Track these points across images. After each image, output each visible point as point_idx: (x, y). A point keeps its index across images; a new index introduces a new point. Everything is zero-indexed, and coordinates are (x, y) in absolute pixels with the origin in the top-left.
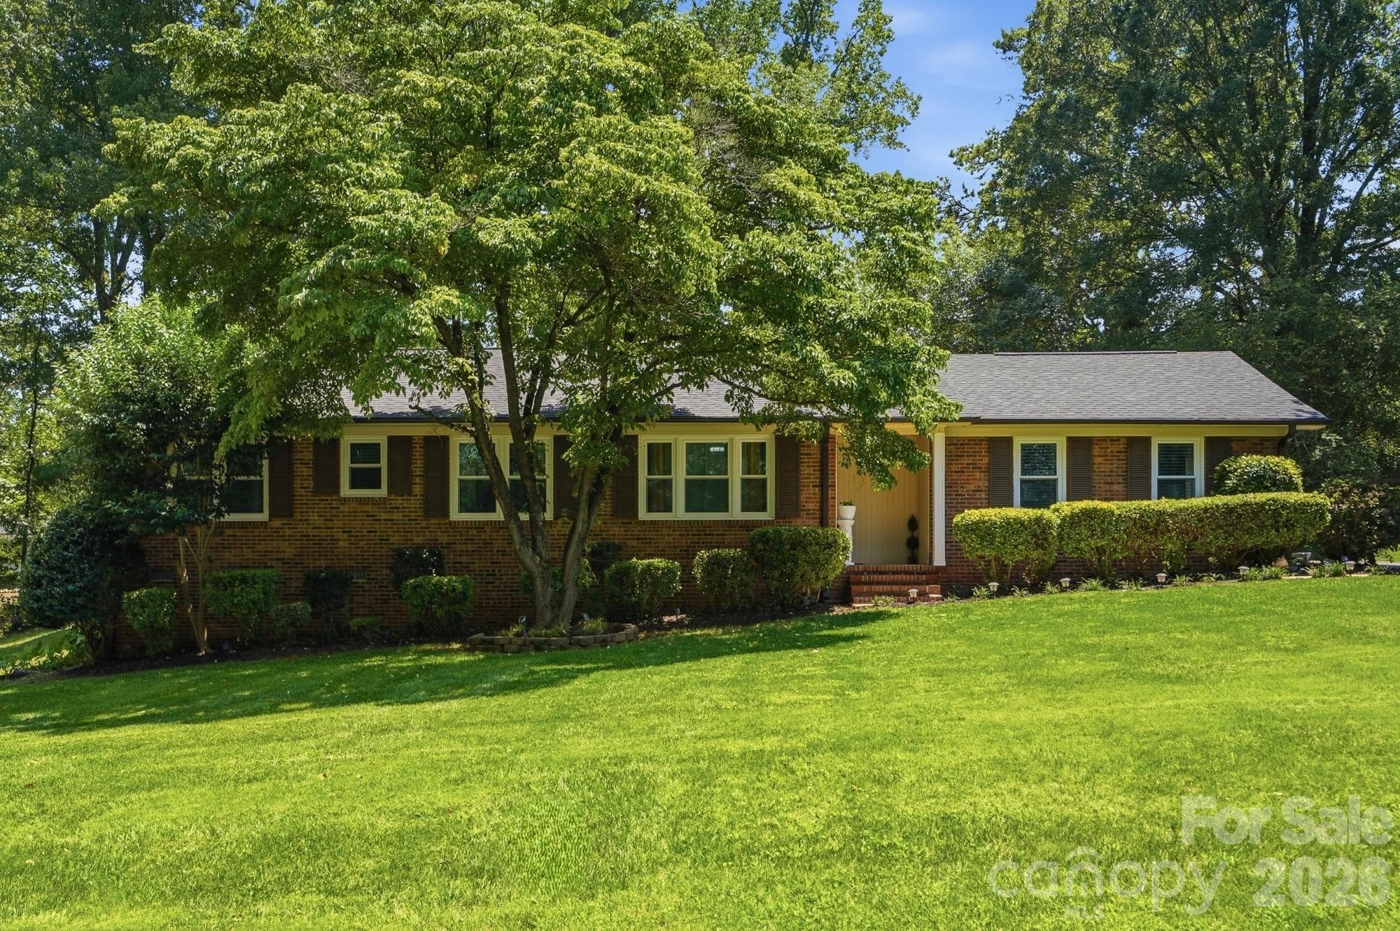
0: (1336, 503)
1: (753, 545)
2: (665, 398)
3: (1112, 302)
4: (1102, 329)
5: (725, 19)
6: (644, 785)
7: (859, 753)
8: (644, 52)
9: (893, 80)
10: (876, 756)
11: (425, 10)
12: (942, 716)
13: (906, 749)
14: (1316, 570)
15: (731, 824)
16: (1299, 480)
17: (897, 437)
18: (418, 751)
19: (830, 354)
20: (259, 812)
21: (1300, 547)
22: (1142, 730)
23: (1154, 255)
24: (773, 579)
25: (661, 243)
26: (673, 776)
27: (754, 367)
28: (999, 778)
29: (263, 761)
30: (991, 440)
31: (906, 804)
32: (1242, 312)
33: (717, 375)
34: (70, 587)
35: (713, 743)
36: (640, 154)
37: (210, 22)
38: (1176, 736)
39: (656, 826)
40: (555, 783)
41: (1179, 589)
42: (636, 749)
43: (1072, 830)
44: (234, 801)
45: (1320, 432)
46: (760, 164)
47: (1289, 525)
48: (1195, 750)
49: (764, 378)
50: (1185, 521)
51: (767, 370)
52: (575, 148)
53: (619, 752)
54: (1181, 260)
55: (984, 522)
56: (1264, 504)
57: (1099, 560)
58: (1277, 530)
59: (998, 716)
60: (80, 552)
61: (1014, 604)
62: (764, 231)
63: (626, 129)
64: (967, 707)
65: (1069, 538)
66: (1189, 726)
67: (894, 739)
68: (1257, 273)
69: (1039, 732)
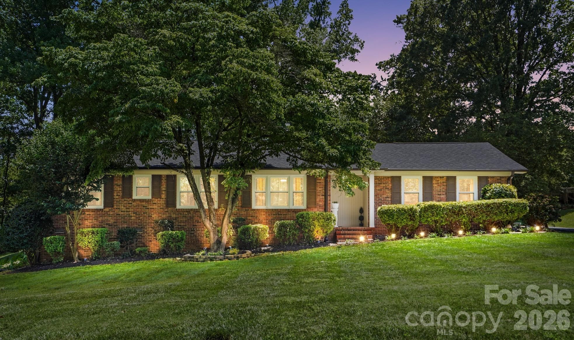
0: (531, 203)
1: (298, 219)
2: (262, 160)
3: (440, 123)
4: (436, 133)
5: (287, 10)
6: (253, 316)
7: (340, 302)
8: (255, 23)
9: (353, 35)
10: (346, 304)
11: (168, 6)
12: (373, 287)
13: (358, 301)
14: (523, 230)
15: (288, 331)
16: (516, 194)
17: (355, 176)
18: (162, 301)
19: (328, 143)
20: (97, 327)
21: (516, 220)
22: (453, 294)
23: (457, 104)
24: (306, 233)
25: (262, 98)
26: (265, 311)
27: (298, 148)
28: (396, 313)
29: (99, 306)
30: (393, 178)
31: (359, 323)
32: (492, 127)
33: (283, 151)
34: (21, 235)
35: (281, 298)
36: (254, 63)
37: (81, 8)
38: (467, 296)
39: (258, 332)
40: (217, 314)
41: (468, 237)
42: (250, 301)
43: (425, 334)
44: (87, 322)
45: (524, 174)
46: (300, 68)
47: (512, 212)
48: (475, 302)
49: (302, 152)
50: (470, 210)
51: (303, 149)
52: (228, 61)
53: (243, 302)
54: (468, 106)
55: (390, 210)
56: (502, 203)
57: (436, 225)
58: (507, 214)
59: (396, 288)
60: (26, 221)
61: (402, 243)
62: (302, 94)
63: (248, 53)
64: (383, 284)
65: (424, 216)
66: (472, 292)
67: (354, 297)
68: (498, 111)
69: (412, 294)
